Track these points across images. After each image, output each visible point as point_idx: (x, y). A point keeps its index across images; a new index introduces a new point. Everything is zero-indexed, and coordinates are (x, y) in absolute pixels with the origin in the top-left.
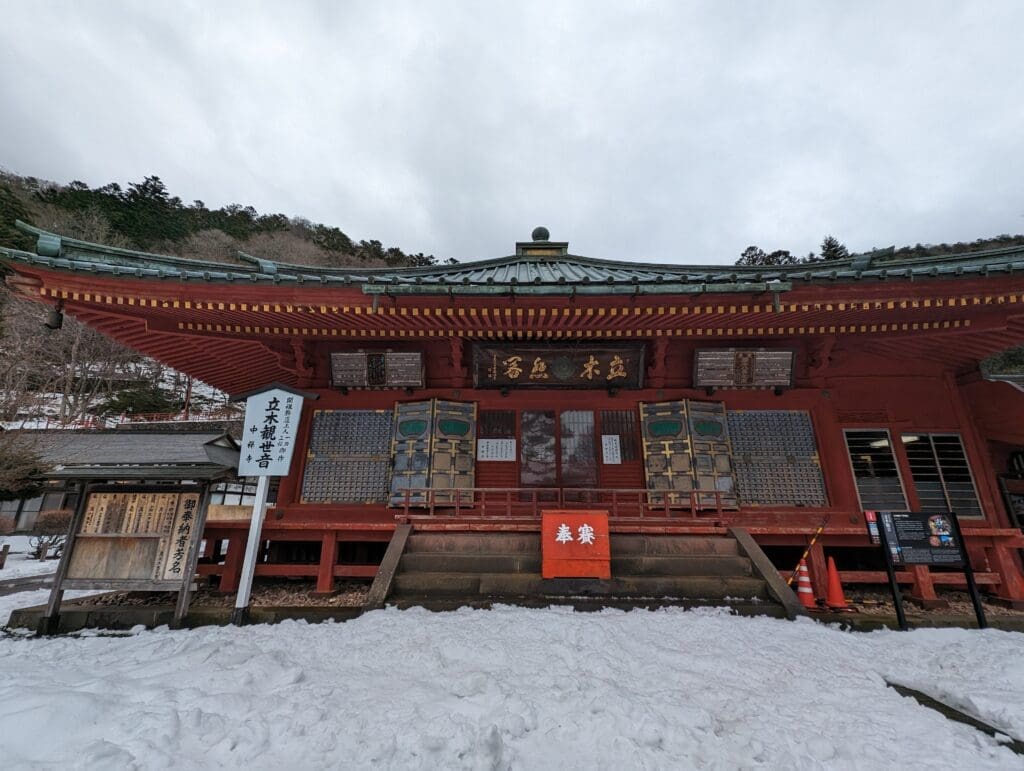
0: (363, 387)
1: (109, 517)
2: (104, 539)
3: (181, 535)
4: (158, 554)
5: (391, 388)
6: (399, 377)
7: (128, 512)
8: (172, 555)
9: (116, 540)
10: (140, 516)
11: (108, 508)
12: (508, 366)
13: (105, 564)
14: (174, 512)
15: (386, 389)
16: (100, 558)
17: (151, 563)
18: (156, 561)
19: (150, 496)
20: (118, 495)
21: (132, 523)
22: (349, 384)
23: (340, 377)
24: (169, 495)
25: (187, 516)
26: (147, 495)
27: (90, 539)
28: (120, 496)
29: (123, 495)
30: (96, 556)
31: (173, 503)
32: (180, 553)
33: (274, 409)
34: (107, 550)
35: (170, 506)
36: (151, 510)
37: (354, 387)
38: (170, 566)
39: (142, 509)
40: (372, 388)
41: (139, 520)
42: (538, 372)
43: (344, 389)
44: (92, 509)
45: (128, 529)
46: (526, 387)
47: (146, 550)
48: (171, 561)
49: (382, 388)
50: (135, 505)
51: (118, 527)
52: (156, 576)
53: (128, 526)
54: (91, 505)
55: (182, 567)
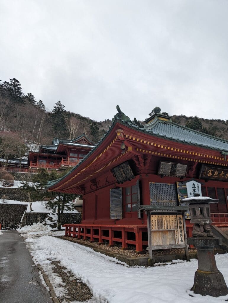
0: (168, 175)
1: (158, 223)
2: (159, 231)
3: (180, 229)
4: (176, 236)
5: (176, 176)
6: (179, 173)
7: (163, 222)
8: (179, 236)
9: (162, 232)
10: (167, 223)
11: (157, 220)
12: (209, 172)
13: (161, 240)
14: (176, 221)
15: (175, 177)
16: (159, 238)
17: (174, 239)
18: (176, 239)
19: (168, 216)
20: (159, 216)
21: (165, 225)
22: (164, 174)
23: (162, 171)
24: (173, 216)
25: (180, 223)
26: (167, 216)
27: (154, 232)
28: (160, 216)
29: (160, 215)
30: (158, 237)
31: (175, 218)
32: (181, 235)
33: (194, 187)
34: (161, 235)
35: (175, 220)
36: (170, 221)
37: (166, 175)
38: (180, 240)
39: (167, 221)
40: (171, 176)
41: (167, 224)
42: (216, 175)
43: (162, 176)
44: (153, 221)
45: (165, 228)
46: (212, 180)
47: (172, 234)
48: (180, 238)
49: (174, 176)
50: (165, 219)
51: (162, 227)
52: (177, 243)
53: (165, 226)
54: (152, 220)
55: (183, 239)
